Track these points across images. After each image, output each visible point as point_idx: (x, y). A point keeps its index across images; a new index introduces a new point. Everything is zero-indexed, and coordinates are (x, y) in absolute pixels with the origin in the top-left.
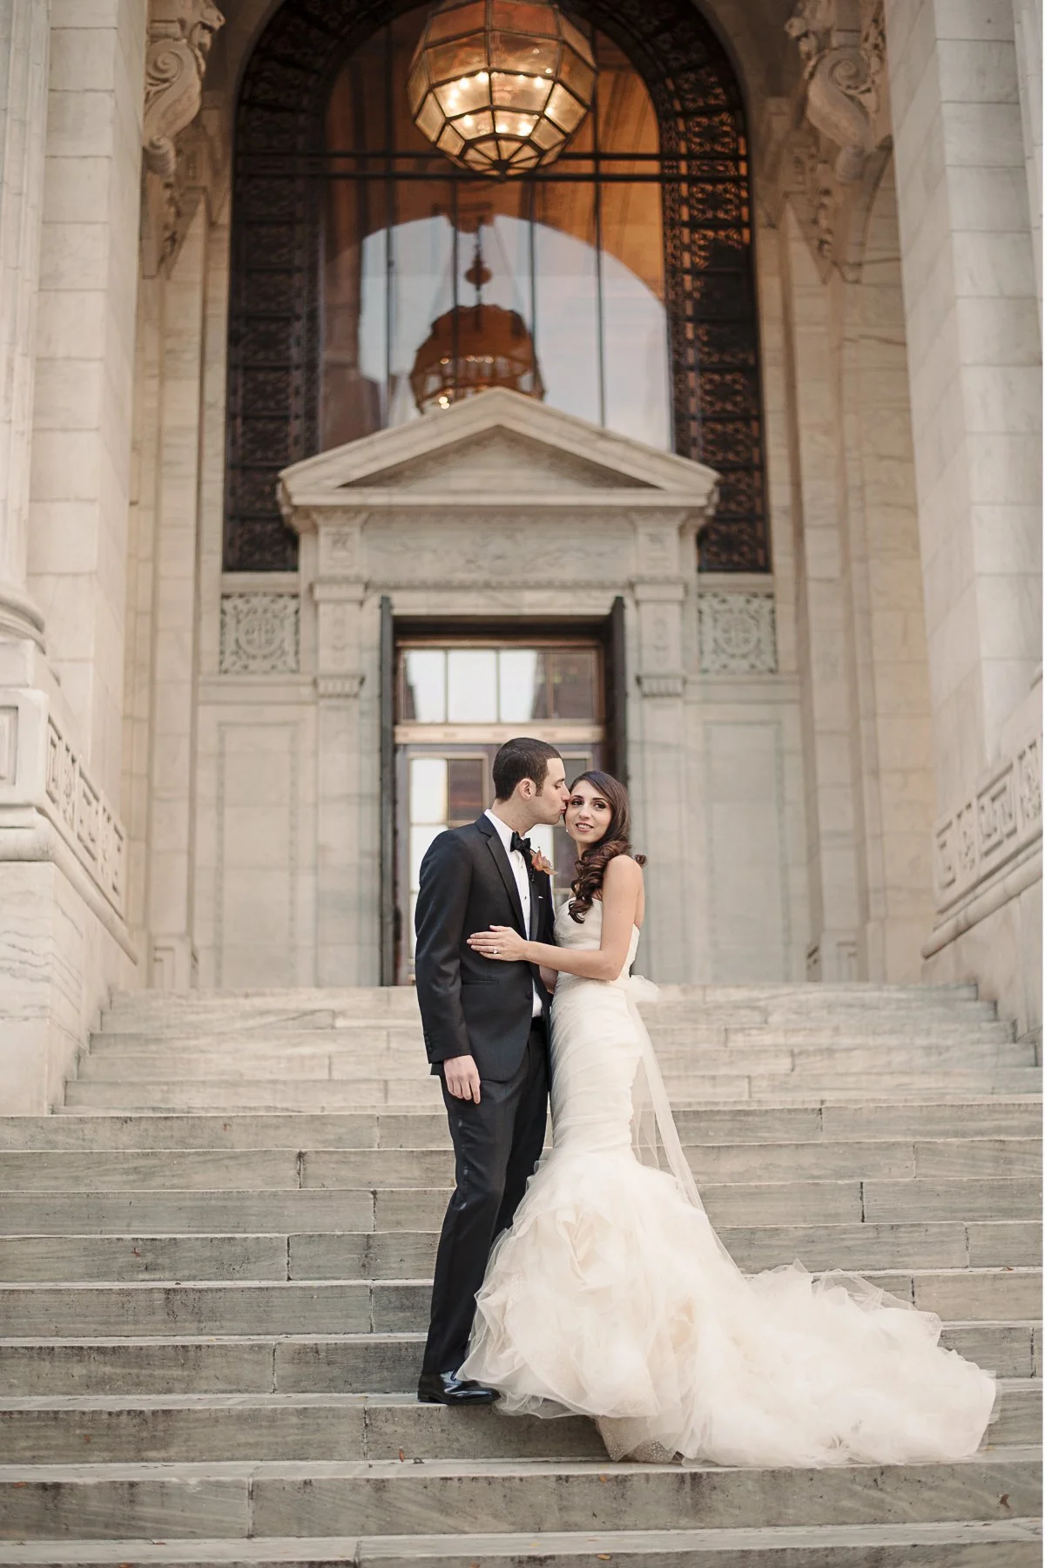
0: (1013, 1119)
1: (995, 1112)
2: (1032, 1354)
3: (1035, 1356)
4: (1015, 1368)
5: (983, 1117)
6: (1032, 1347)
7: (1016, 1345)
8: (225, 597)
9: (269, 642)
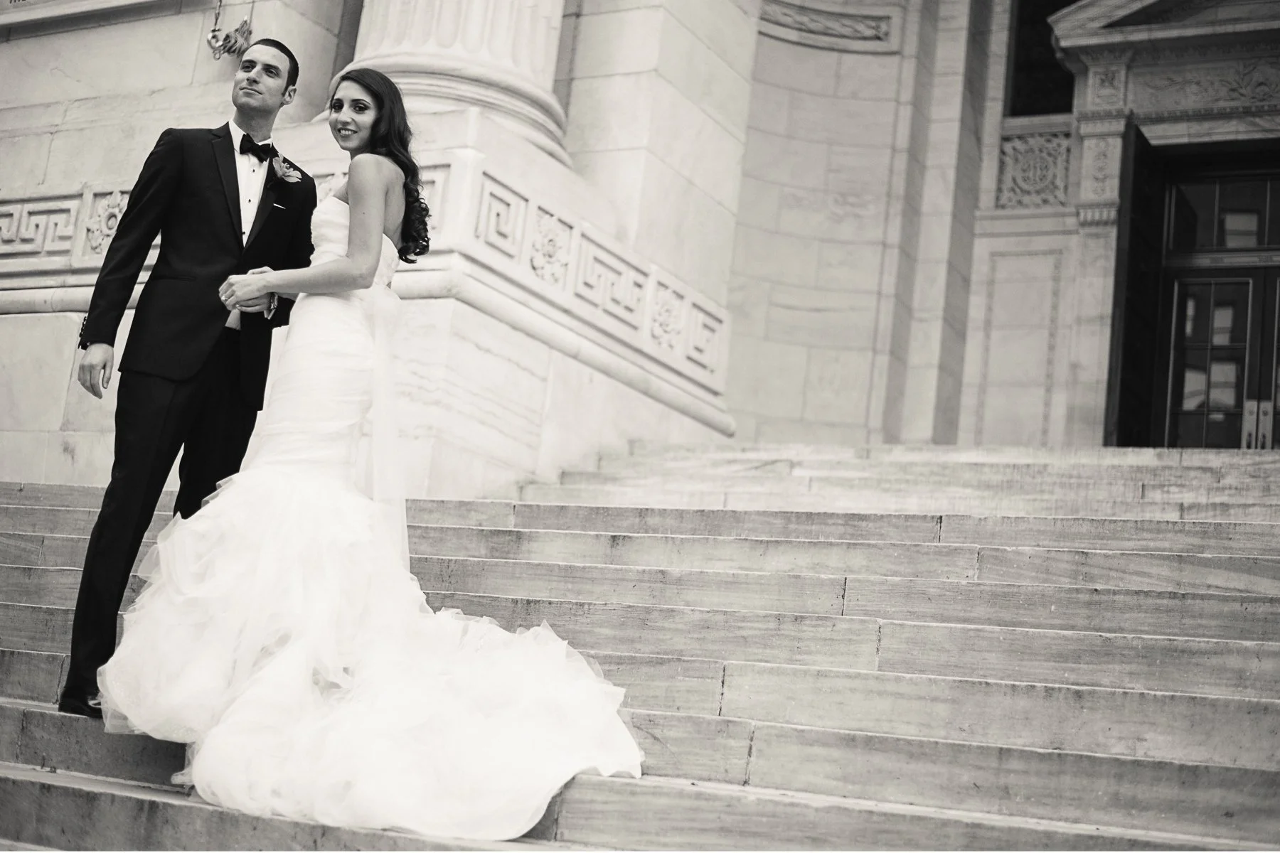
0: (1164, 539)
1: (1143, 530)
2: (750, 755)
3: (753, 759)
4: (726, 771)
5: (1127, 536)
6: (751, 748)
7: (732, 742)
8: (1006, 139)
9: (1043, 178)
